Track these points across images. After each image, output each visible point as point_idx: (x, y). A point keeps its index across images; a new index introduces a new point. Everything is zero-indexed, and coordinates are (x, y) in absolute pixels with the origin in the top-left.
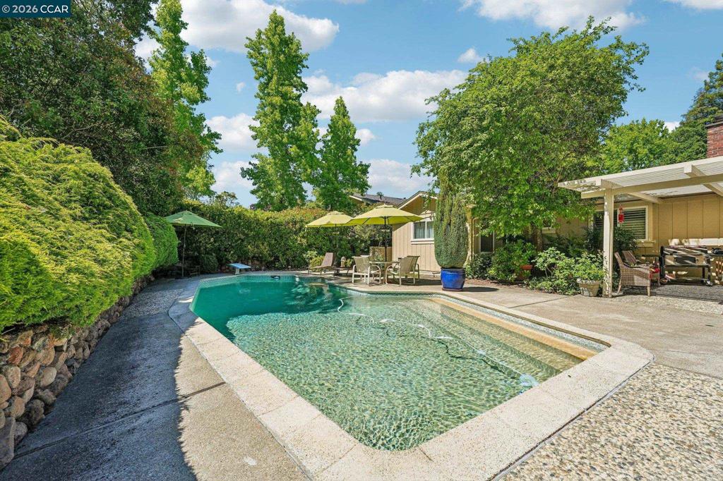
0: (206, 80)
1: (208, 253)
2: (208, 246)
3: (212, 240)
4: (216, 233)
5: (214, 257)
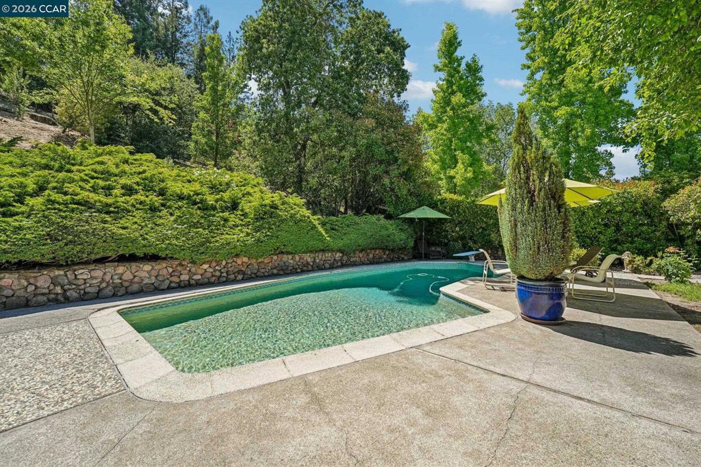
1: (455, 240)
2: (453, 234)
3: (457, 229)
4: (460, 223)
5: (459, 244)
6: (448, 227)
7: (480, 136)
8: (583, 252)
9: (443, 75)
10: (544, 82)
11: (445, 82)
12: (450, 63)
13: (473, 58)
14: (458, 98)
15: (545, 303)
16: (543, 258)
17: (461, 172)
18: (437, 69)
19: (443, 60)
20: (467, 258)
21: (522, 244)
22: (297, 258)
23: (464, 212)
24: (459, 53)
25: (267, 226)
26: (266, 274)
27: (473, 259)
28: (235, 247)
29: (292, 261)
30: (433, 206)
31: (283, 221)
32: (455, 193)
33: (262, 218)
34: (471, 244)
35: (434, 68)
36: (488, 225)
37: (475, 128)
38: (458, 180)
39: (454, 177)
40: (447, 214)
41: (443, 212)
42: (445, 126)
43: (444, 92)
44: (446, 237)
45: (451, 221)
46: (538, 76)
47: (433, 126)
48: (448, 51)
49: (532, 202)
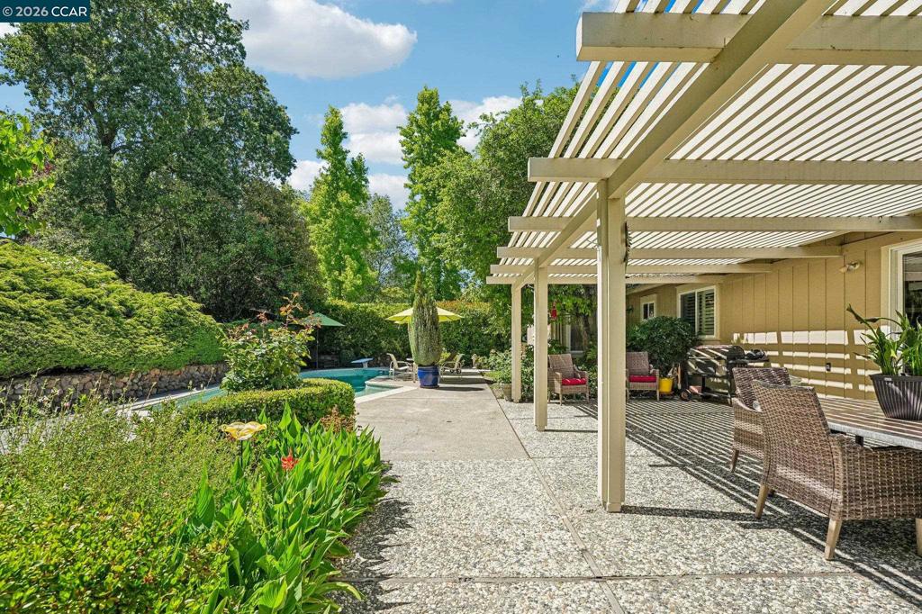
0: (367, 181)
1: (348, 348)
2: (346, 342)
3: (350, 337)
4: (352, 330)
5: (351, 353)
6: (340, 335)
7: (365, 240)
8: (448, 355)
9: (326, 164)
10: (422, 206)
11: (329, 173)
12: (335, 153)
13: (359, 157)
14: (344, 197)
15: (431, 377)
16: (430, 354)
17: (349, 278)
18: (320, 155)
19: (329, 150)
20: (361, 365)
21: (421, 347)
22: (202, 370)
23: (357, 320)
24: (344, 145)
25: (181, 335)
26: (176, 387)
27: (366, 366)
28: (160, 357)
29: (198, 373)
30: (326, 311)
31: (194, 329)
32: (340, 298)
33: (173, 326)
34: (363, 351)
35: (316, 153)
36: (379, 333)
37: (360, 231)
38: (348, 286)
39: (343, 282)
40: (339, 321)
41: (336, 319)
42: (329, 222)
43: (329, 186)
44: (338, 344)
45: (343, 329)
46: (418, 198)
47: (315, 221)
48: (334, 141)
49: (425, 326)
